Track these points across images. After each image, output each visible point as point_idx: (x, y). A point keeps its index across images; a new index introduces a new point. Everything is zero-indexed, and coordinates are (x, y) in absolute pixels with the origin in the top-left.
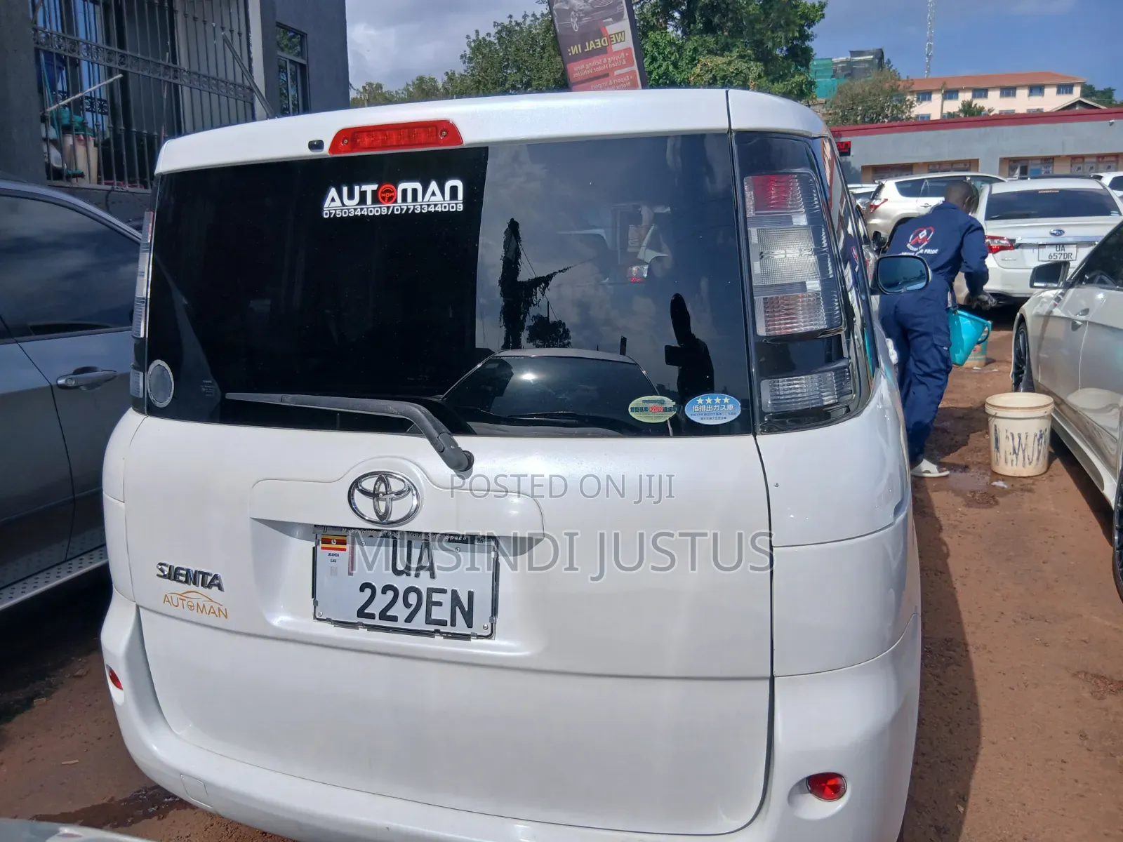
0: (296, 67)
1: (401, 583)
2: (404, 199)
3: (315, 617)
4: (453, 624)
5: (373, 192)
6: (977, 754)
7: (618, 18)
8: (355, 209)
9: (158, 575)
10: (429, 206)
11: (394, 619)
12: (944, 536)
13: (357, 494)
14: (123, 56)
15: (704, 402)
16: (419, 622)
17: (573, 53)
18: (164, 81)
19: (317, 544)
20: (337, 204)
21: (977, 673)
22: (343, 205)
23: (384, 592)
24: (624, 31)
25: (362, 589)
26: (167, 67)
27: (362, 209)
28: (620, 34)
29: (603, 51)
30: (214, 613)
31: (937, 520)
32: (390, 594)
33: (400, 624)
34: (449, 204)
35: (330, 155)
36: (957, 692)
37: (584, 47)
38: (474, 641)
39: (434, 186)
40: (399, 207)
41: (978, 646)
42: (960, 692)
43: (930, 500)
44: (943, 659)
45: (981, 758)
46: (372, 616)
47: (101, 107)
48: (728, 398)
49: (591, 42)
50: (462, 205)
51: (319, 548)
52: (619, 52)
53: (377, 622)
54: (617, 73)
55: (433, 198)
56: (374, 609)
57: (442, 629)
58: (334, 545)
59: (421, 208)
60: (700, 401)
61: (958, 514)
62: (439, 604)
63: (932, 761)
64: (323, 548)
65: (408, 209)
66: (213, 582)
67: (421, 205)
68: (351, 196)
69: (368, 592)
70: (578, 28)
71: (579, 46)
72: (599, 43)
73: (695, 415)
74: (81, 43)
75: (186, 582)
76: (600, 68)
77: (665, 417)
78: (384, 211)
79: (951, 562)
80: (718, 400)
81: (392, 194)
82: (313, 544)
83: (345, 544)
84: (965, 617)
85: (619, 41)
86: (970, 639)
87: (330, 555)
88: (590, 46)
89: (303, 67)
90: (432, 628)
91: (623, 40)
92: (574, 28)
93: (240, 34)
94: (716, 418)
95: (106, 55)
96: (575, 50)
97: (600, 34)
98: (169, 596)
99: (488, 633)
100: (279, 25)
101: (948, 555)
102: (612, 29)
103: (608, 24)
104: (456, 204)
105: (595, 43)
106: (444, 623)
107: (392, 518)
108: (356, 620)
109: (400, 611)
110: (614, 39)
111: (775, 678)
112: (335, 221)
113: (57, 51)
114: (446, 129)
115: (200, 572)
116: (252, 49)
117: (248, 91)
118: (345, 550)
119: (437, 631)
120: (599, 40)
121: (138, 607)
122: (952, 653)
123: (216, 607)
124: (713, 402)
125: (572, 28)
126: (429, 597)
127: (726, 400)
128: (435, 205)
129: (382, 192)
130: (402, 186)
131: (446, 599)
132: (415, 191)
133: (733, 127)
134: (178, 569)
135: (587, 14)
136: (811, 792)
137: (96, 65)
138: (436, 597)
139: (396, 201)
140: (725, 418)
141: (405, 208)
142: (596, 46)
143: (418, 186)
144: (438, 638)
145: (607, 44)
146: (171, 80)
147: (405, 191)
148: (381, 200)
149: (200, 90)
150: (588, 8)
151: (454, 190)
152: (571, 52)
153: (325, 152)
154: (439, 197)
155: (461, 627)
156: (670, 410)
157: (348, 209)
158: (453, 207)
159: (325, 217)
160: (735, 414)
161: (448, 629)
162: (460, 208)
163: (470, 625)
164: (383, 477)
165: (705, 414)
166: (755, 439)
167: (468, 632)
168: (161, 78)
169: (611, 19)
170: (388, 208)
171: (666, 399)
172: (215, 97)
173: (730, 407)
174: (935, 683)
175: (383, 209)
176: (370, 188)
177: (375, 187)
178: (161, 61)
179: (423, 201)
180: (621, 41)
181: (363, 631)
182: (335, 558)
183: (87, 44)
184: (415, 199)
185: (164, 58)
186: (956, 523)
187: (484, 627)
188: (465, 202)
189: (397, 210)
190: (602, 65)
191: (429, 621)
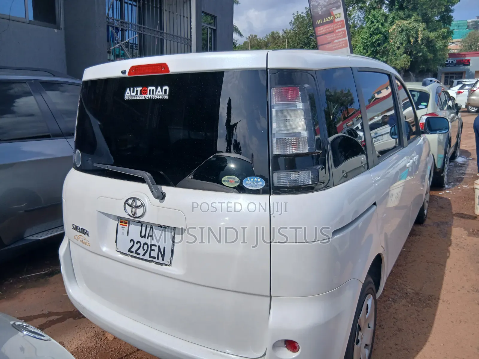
0: (212, 30)
1: (143, 241)
2: (150, 94)
3: (116, 250)
4: (158, 259)
5: (140, 90)
6: (422, 348)
7: (338, 7)
8: (134, 97)
9: (72, 228)
10: (157, 96)
11: (139, 254)
12: (451, 249)
13: (127, 205)
14: (144, 28)
15: (250, 180)
16: (147, 257)
17: (318, 23)
18: (156, 37)
19: (119, 222)
20: (130, 95)
21: (438, 312)
22: (131, 95)
23: (137, 244)
24: (341, 13)
25: (130, 242)
26: (157, 32)
27: (136, 97)
28: (339, 14)
29: (332, 22)
30: (87, 244)
31: (450, 241)
32: (139, 244)
33: (141, 256)
34: (164, 96)
35: (128, 76)
36: (424, 320)
37: (323, 20)
38: (164, 266)
39: (159, 88)
40: (148, 96)
41: (444, 300)
42: (426, 320)
43: (451, 231)
44: (424, 304)
45: (423, 350)
46: (132, 252)
47: (136, 47)
48: (260, 179)
49: (326, 18)
50: (168, 96)
51: (119, 224)
52: (338, 22)
53: (134, 254)
54: (337, 31)
55: (159, 93)
56: (134, 249)
57: (154, 260)
58: (123, 224)
59: (155, 97)
60: (249, 179)
61: (462, 239)
62: (154, 250)
63: (399, 348)
64: (120, 224)
65: (151, 97)
66: (85, 233)
67: (155, 96)
68: (133, 92)
69: (132, 242)
70: (321, 12)
71: (321, 20)
72: (330, 18)
73: (246, 185)
74: (129, 24)
75: (79, 232)
76: (331, 29)
77: (235, 185)
78: (143, 98)
79: (449, 261)
80: (256, 180)
81: (146, 91)
82: (117, 222)
83: (127, 224)
84: (444, 286)
85: (338, 17)
86: (442, 296)
87: (122, 227)
88: (326, 20)
89: (214, 30)
90: (151, 259)
91: (340, 17)
92: (319, 12)
93: (187, 18)
94: (255, 187)
95: (138, 28)
96: (319, 22)
97: (330, 14)
98: (75, 236)
99: (169, 264)
100: (203, 12)
101: (448, 257)
102: (335, 12)
103: (335, 10)
104: (166, 96)
105: (328, 19)
106: (154, 258)
107: (137, 216)
108: (128, 253)
109: (141, 251)
110: (336, 16)
111: (272, 297)
112: (128, 101)
113: (116, 26)
114: (164, 66)
115: (83, 229)
116: (192, 24)
117: (189, 41)
118: (126, 226)
119: (152, 261)
120: (329, 17)
121: (69, 240)
122: (430, 302)
123: (87, 242)
124: (254, 180)
125: (318, 13)
126: (151, 247)
127: (259, 180)
128: (159, 96)
129: (143, 91)
130: (150, 88)
131: (156, 249)
132: (153, 90)
133: (268, 67)
134: (77, 227)
135: (325, 6)
136: (286, 347)
137: (134, 32)
138: (153, 248)
139: (147, 94)
140: (258, 187)
141: (150, 97)
142: (328, 20)
143: (154, 88)
144: (153, 264)
145: (333, 19)
146: (159, 37)
147: (150, 90)
148: (142, 93)
149: (170, 41)
150: (326, 4)
151: (166, 90)
152: (317, 23)
153: (126, 75)
154: (161, 93)
155: (160, 260)
156: (237, 182)
157: (132, 97)
158: (165, 97)
159: (125, 99)
160: (262, 186)
161: (156, 260)
162: (167, 97)
163: (163, 260)
164: (135, 199)
165: (250, 185)
166: (270, 197)
167: (162, 262)
168: (155, 36)
169: (335, 8)
170: (145, 96)
171: (236, 178)
172: (176, 43)
173: (261, 183)
174: (416, 314)
175: (142, 97)
176: (139, 89)
177: (141, 88)
178: (155, 29)
179: (155, 95)
180: (339, 17)
181: (130, 257)
182: (123, 228)
183: (132, 24)
184: (153, 94)
185: (156, 28)
186: (458, 243)
187: (168, 261)
188: (169, 95)
189: (147, 97)
190: (331, 28)
191: (150, 256)
